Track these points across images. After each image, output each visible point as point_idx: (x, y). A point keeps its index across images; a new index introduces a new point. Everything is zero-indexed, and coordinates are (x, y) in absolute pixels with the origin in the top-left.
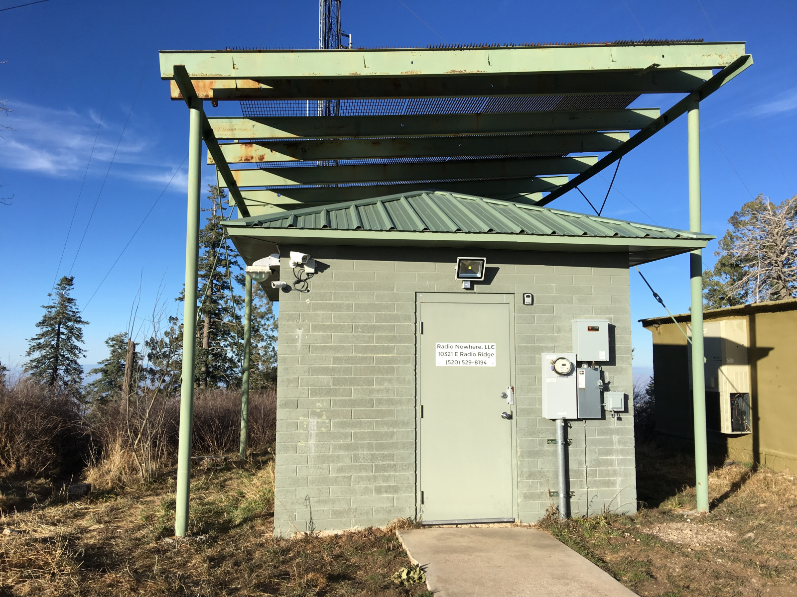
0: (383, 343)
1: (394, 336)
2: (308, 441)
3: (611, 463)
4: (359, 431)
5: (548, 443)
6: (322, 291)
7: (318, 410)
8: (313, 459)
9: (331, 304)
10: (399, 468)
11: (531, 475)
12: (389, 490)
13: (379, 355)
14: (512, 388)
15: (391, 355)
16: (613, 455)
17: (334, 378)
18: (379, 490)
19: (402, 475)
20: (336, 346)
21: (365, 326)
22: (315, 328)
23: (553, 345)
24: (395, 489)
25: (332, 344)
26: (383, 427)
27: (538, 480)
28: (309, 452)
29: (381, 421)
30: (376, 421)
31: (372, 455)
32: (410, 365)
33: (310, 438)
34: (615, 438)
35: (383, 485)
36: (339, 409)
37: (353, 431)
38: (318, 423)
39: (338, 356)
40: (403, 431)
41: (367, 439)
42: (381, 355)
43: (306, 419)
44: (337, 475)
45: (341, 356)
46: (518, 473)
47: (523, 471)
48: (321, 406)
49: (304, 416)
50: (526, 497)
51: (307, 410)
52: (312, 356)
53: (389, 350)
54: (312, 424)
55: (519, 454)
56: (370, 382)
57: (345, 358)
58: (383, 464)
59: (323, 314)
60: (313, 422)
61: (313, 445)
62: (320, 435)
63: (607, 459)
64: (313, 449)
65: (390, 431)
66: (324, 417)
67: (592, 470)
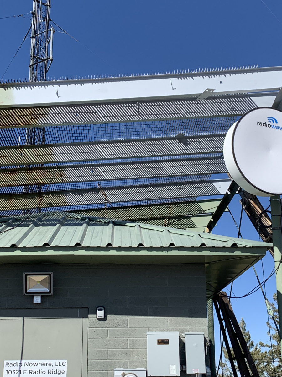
23: (126, 360)
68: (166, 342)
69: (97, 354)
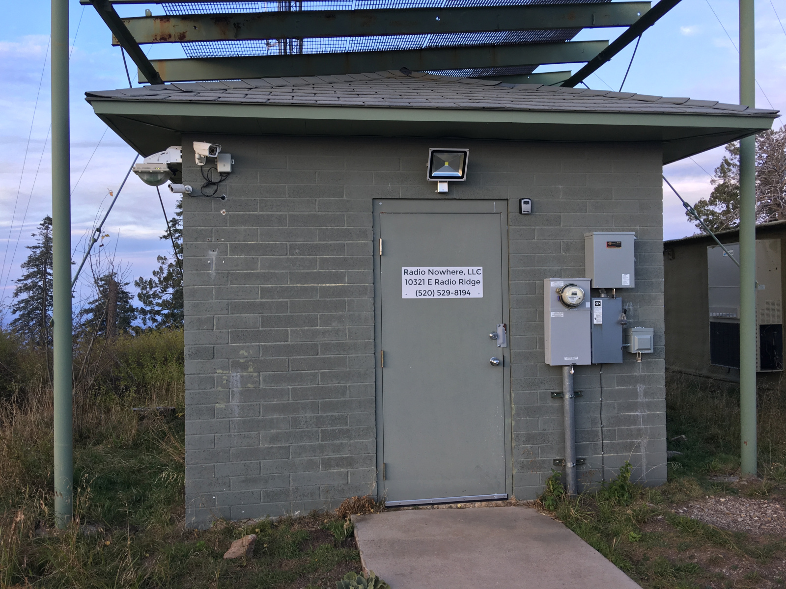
0: (330, 268)
1: (345, 260)
2: (229, 402)
3: (634, 421)
4: (298, 387)
5: (552, 398)
6: (242, 198)
7: (242, 361)
8: (236, 426)
9: (256, 216)
10: (353, 434)
11: (530, 439)
12: (341, 463)
13: (324, 285)
14: (505, 326)
15: (341, 285)
16: (637, 411)
17: (263, 317)
18: (327, 464)
19: (358, 442)
20: (264, 273)
21: (304, 245)
22: (235, 249)
23: (560, 268)
24: (349, 462)
25: (259, 271)
26: (332, 381)
27: (539, 445)
28: (230, 416)
29: (329, 372)
30: (322, 373)
31: (317, 418)
32: (366, 298)
33: (232, 398)
34: (640, 388)
35: (332, 457)
36: (271, 358)
37: (291, 387)
38: (242, 376)
39: (268, 287)
40: (359, 386)
41: (311, 398)
42: (328, 285)
43: (225, 372)
44: (270, 446)
45: (272, 287)
46: (513, 436)
47: (519, 434)
48: (246, 354)
49: (222, 368)
50: (523, 466)
51: (227, 360)
52: (232, 288)
53: (338, 278)
54: (235, 378)
55: (514, 412)
56: (312, 322)
57: (278, 289)
58: (333, 430)
59: (245, 230)
60: (236, 376)
61: (236, 407)
62: (246, 394)
63: (631, 416)
64: (237, 411)
65: (341, 386)
66: (250, 370)
67: (610, 430)
68: (617, 245)
69: (521, 260)
